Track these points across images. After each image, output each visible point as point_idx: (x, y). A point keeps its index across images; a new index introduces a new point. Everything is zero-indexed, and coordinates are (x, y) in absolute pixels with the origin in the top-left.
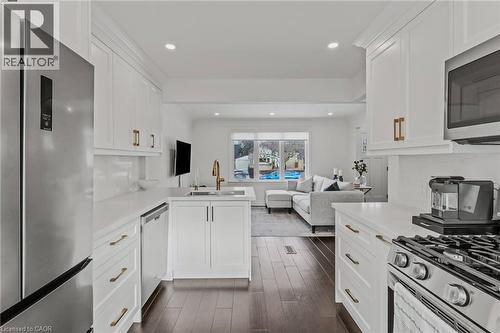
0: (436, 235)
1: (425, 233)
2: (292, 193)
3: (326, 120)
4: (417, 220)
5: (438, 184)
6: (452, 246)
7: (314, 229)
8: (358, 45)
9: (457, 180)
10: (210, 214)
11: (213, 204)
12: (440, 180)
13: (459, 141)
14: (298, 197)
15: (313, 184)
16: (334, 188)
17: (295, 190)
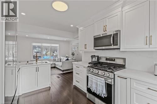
0: (91, 65)
1: (90, 65)
2: (55, 62)
3: (64, 41)
4: (89, 63)
5: (93, 57)
6: (95, 66)
7: (63, 71)
8: (77, 27)
9: (95, 56)
10: (37, 70)
11: (38, 66)
12: (92, 56)
13: (95, 49)
14: (57, 63)
15: (61, 59)
16: (68, 60)
17: (55, 61)
